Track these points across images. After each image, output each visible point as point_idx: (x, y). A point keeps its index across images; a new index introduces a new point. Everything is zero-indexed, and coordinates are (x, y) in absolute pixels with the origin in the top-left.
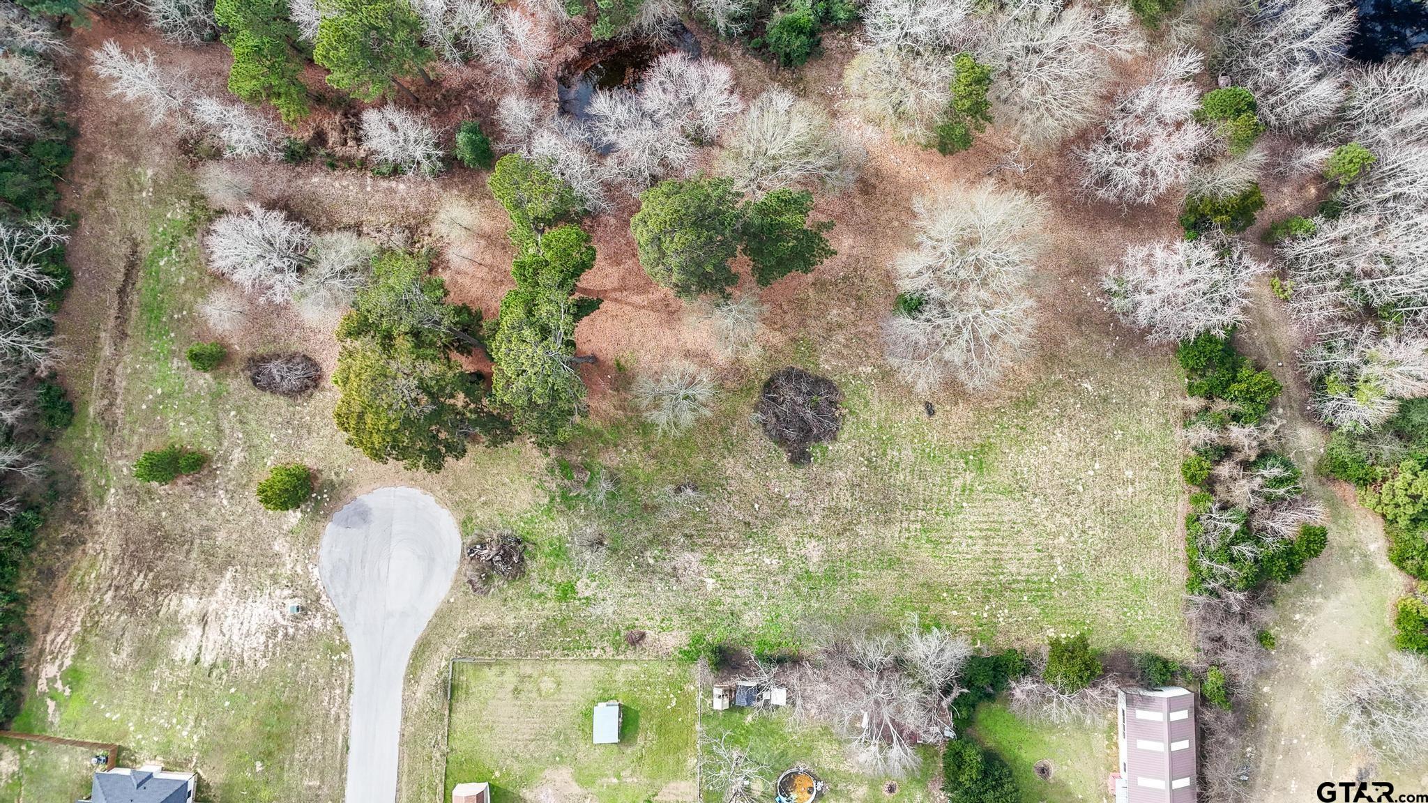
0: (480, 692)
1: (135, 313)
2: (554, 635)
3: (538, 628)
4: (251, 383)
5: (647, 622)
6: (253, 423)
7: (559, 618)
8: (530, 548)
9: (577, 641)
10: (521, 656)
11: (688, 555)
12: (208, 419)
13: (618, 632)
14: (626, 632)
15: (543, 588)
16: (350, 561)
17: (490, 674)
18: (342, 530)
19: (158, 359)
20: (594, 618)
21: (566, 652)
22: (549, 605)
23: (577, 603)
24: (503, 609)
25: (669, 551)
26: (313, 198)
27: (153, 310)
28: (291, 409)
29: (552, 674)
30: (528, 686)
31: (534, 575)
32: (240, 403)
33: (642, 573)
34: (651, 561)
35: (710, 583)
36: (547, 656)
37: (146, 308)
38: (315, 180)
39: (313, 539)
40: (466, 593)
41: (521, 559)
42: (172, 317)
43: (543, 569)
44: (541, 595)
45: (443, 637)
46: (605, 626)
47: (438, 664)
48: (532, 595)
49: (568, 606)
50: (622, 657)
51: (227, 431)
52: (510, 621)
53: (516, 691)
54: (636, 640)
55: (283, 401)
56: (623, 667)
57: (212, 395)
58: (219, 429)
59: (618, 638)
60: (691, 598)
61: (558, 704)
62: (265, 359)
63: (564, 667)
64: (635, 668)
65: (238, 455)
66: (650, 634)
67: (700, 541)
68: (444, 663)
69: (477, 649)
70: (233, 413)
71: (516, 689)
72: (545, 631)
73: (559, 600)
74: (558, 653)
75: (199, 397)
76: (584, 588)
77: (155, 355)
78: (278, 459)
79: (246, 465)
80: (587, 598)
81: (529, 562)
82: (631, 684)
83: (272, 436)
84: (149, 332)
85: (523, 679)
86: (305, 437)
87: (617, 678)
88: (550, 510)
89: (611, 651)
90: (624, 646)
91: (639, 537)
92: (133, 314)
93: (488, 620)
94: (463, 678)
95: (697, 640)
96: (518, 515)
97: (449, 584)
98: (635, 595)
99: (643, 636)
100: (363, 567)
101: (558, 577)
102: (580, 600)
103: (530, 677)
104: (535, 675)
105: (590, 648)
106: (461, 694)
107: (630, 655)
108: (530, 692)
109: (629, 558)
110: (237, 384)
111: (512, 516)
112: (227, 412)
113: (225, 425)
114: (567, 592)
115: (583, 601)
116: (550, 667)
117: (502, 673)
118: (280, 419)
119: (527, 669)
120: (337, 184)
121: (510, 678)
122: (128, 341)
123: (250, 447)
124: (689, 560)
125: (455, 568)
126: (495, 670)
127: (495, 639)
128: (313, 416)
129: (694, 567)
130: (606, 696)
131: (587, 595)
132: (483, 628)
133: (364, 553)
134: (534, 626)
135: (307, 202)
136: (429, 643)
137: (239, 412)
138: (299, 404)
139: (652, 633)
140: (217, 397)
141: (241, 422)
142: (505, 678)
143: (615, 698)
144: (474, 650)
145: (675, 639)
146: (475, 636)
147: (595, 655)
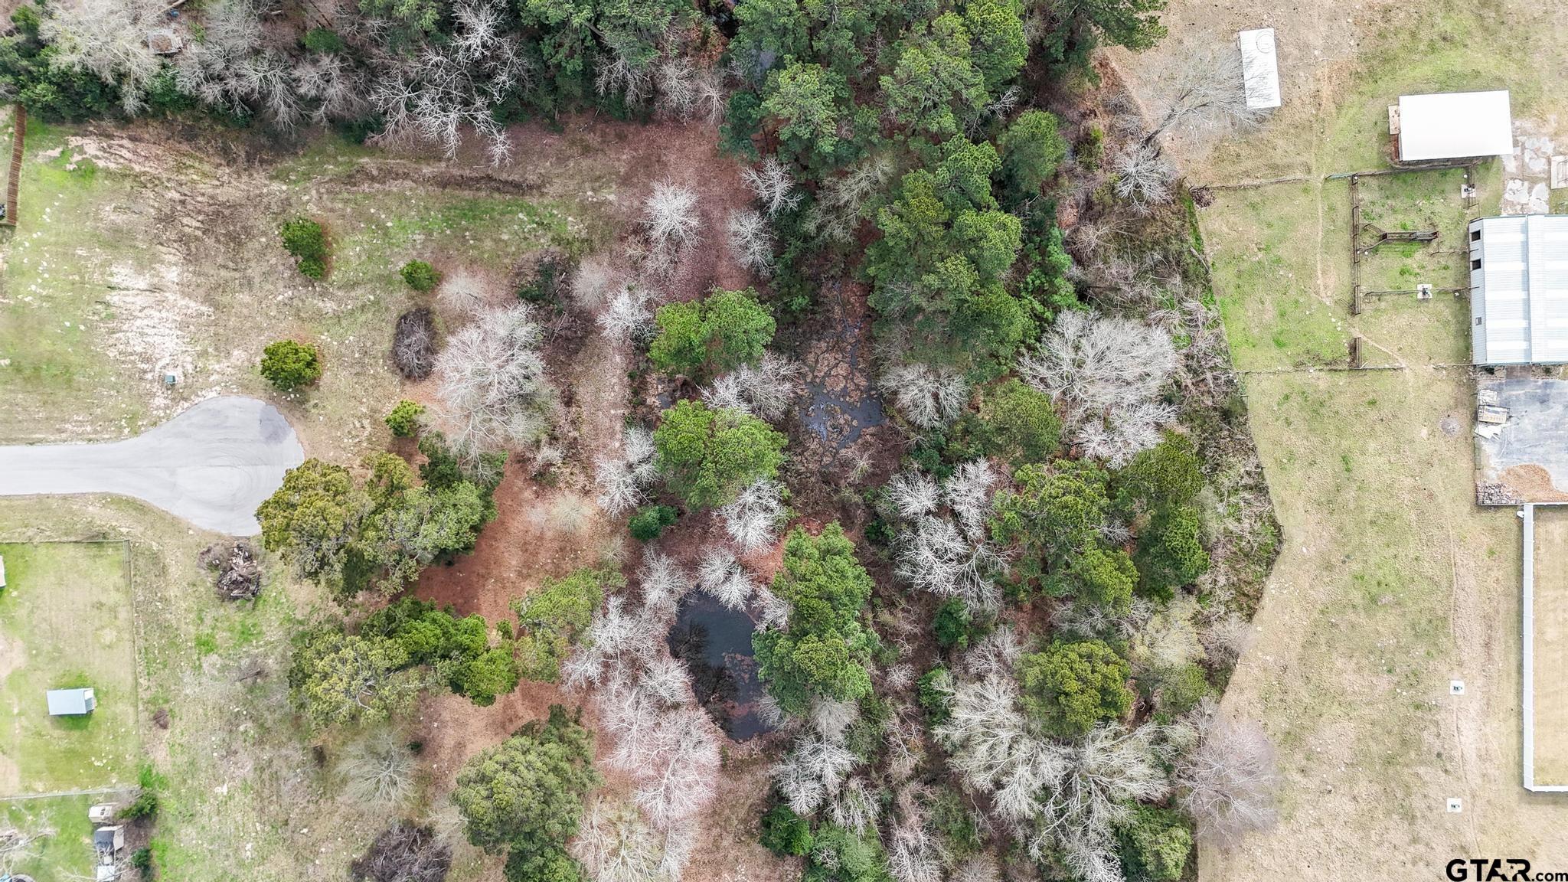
0: (97, 569)
1: (467, 194)
2: (161, 637)
3: (165, 621)
4: (402, 314)
5: (178, 730)
6: (363, 318)
7: (179, 641)
8: (249, 605)
9: (155, 661)
10: (136, 607)
11: (250, 765)
12: (364, 274)
13: (167, 701)
14: (167, 710)
15: (208, 621)
16: (226, 427)
17: (116, 577)
18: (258, 416)
19: (422, 219)
20: (180, 675)
21: (143, 651)
22: (192, 629)
23: (196, 657)
24: (185, 584)
25: (254, 745)
26: (601, 357)
27: (472, 211)
28: (380, 355)
29: (119, 639)
30: (106, 617)
31: (222, 611)
32: (382, 304)
33: (229, 720)
34: (242, 728)
35: (224, 790)
36: (138, 633)
37: (473, 205)
38: (618, 359)
39: (246, 388)
40: (199, 545)
41: (236, 598)
42: (467, 229)
43: (228, 619)
44: (202, 620)
45: (153, 527)
46: (173, 688)
47: (125, 525)
48: (201, 610)
49: (191, 648)
50: (141, 707)
51: (353, 294)
52: (172, 592)
53: (100, 606)
54: (160, 720)
55: (387, 346)
56: (131, 710)
57: (388, 275)
58: (355, 285)
59: (161, 701)
60: (206, 771)
61: (90, 648)
62: (429, 324)
63: (128, 651)
64: (131, 722)
65: (329, 306)
66: (166, 734)
67: (266, 776)
68: (124, 530)
69: (141, 562)
70: (372, 298)
71: (102, 605)
72: (164, 628)
73: (198, 639)
74: (141, 643)
75: (386, 264)
76: (211, 661)
77: (426, 216)
78: (328, 346)
79: (319, 316)
80: (200, 666)
81: (234, 605)
82: (115, 719)
83: (351, 338)
84: (449, 209)
85: (113, 610)
86: (353, 371)
87: (120, 705)
88: (290, 620)
89: (146, 696)
90: (153, 708)
91: (266, 714)
92: (466, 193)
93: (172, 570)
94: (110, 551)
95: (163, 783)
96: (283, 589)
97: (207, 528)
98: (206, 715)
99: (164, 727)
100: (220, 441)
101: (221, 636)
102: (199, 659)
103: (116, 618)
104: (118, 623)
105: (148, 674)
106: (94, 551)
107: (144, 716)
108: (100, 619)
109: (244, 705)
110: (401, 300)
111: (281, 583)
112: (373, 291)
113: (359, 292)
114: (205, 645)
115: (197, 663)
116: (127, 636)
117: (118, 590)
118: (369, 344)
119: (123, 614)
120: (615, 380)
121: (113, 598)
122: (438, 190)
123: (339, 317)
124: (245, 767)
125: (224, 532)
126: (121, 583)
127: (153, 578)
128: (374, 377)
129: (237, 773)
130: (101, 695)
131: (204, 665)
132: (164, 566)
133: (235, 440)
134: (168, 616)
135: (597, 351)
136: (145, 513)
137: (373, 303)
138: (385, 362)
139: (167, 736)
140: (386, 280)
141: (363, 306)
142: (113, 593)
143: (99, 705)
144: (140, 559)
145: (163, 759)
146: (155, 558)
147: (141, 681)
